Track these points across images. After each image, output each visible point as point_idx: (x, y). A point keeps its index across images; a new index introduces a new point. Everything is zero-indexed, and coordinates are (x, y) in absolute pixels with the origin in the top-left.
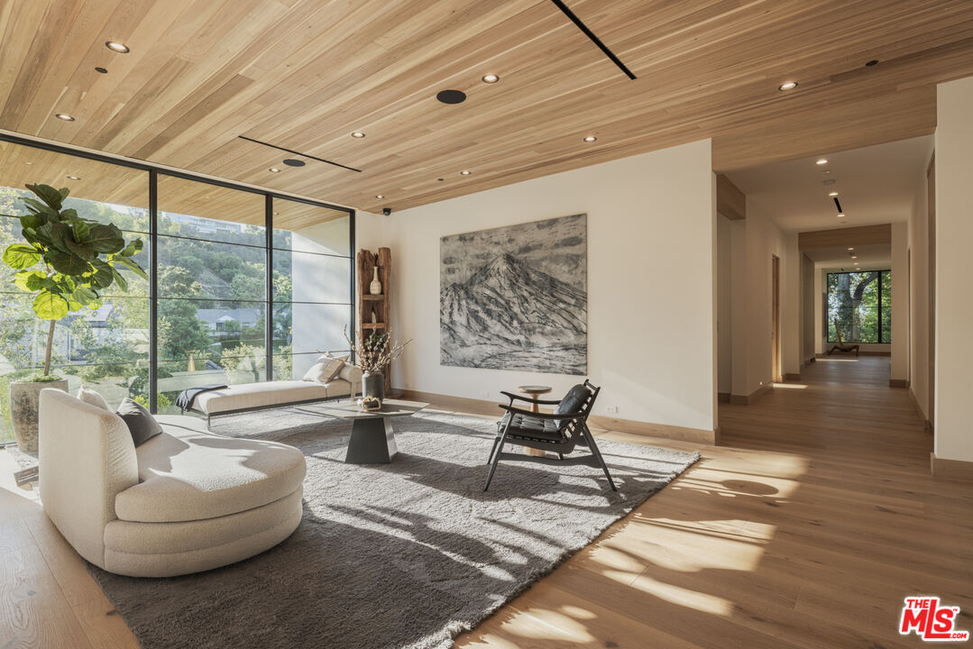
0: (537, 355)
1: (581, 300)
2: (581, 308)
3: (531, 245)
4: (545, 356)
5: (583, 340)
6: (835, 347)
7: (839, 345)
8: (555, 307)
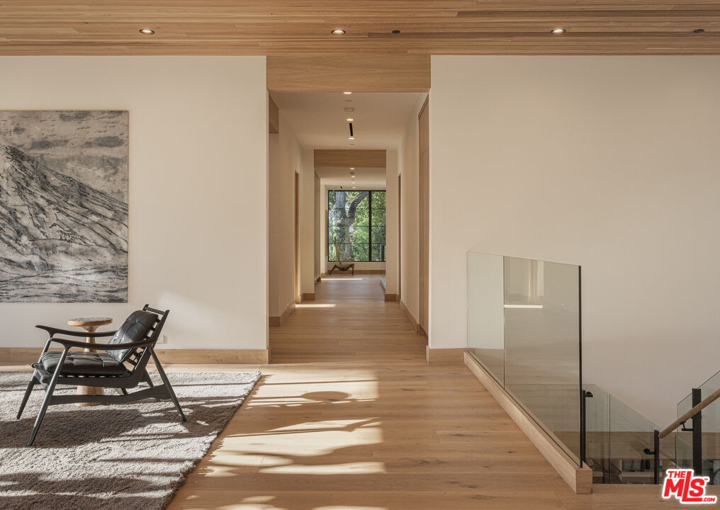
0: (59, 280)
1: (121, 214)
2: (120, 221)
3: (50, 139)
4: (70, 281)
5: (123, 260)
6: (335, 267)
7: (337, 264)
8: (85, 220)
